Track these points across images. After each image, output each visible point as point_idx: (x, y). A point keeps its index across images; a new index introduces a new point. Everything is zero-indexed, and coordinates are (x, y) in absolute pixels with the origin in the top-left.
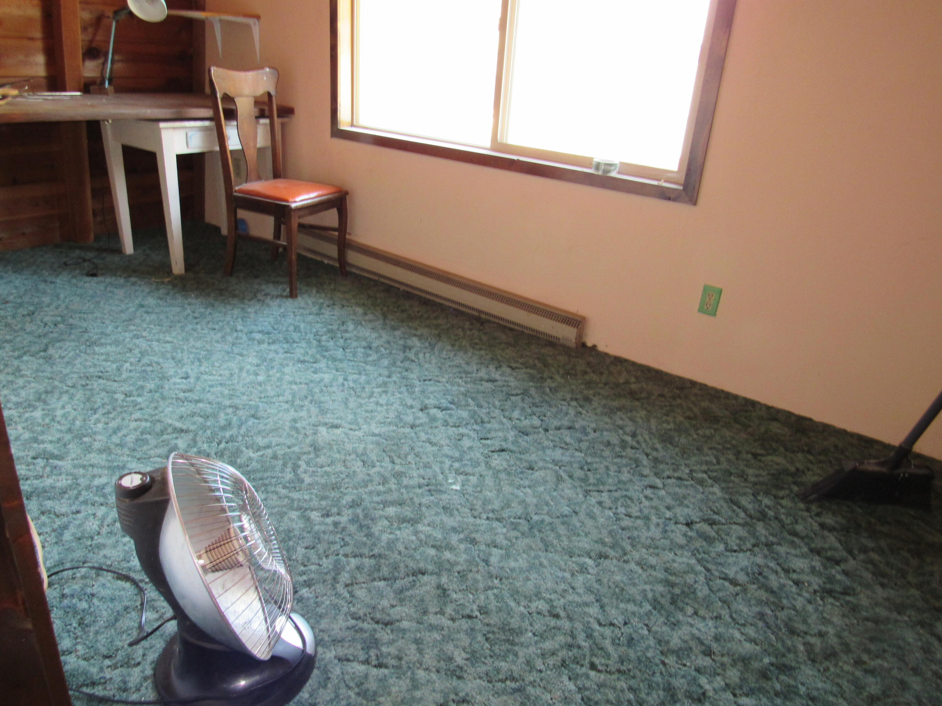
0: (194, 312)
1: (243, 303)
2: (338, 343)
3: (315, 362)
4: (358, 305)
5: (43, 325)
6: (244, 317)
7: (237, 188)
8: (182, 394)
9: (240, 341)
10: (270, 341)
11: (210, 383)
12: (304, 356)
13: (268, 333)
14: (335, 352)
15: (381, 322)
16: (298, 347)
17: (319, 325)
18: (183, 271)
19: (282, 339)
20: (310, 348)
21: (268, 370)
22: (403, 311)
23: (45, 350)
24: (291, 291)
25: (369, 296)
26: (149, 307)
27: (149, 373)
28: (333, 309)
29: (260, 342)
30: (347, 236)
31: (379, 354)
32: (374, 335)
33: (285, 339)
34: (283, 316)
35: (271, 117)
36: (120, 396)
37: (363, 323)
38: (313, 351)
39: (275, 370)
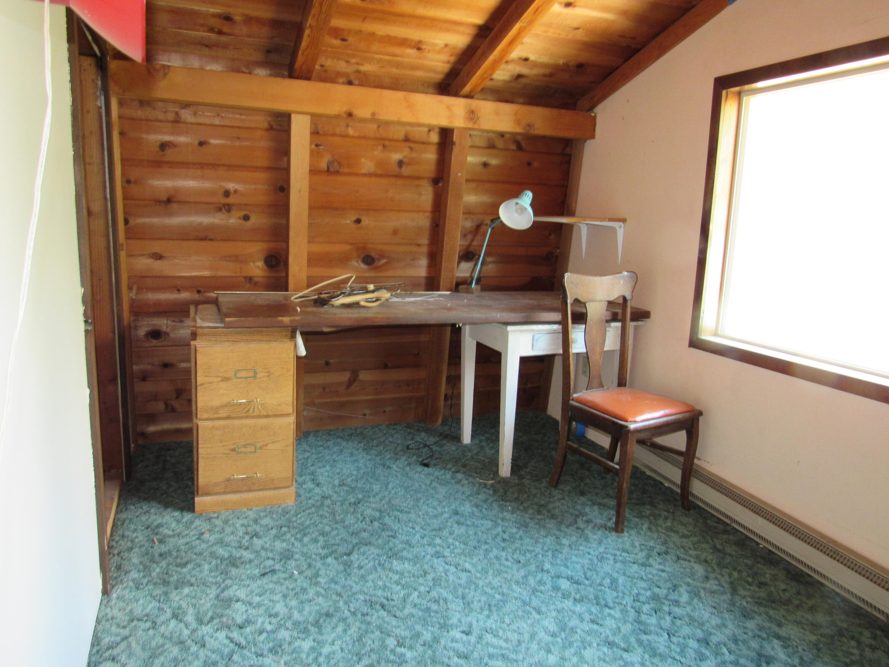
0: (504, 532)
1: (559, 530)
2: (662, 622)
3: (626, 650)
4: (698, 560)
5: (361, 518)
6: (556, 550)
7: (575, 395)
8: (456, 659)
9: (542, 588)
10: (578, 597)
11: (491, 650)
12: (614, 634)
13: (578, 583)
14: (656, 638)
15: (728, 597)
16: (609, 615)
17: (643, 584)
18: (509, 475)
19: (592, 596)
20: (625, 622)
21: (564, 647)
22: (761, 585)
23: (349, 554)
24: (617, 523)
25: (715, 549)
26: (463, 515)
27: (432, 614)
28: (665, 560)
29: (565, 596)
30: (696, 461)
31: (719, 659)
32: (715, 621)
33: (596, 597)
34: (601, 559)
35: (623, 321)
36: (391, 642)
37: (702, 593)
38: (627, 628)
39: (572, 650)
